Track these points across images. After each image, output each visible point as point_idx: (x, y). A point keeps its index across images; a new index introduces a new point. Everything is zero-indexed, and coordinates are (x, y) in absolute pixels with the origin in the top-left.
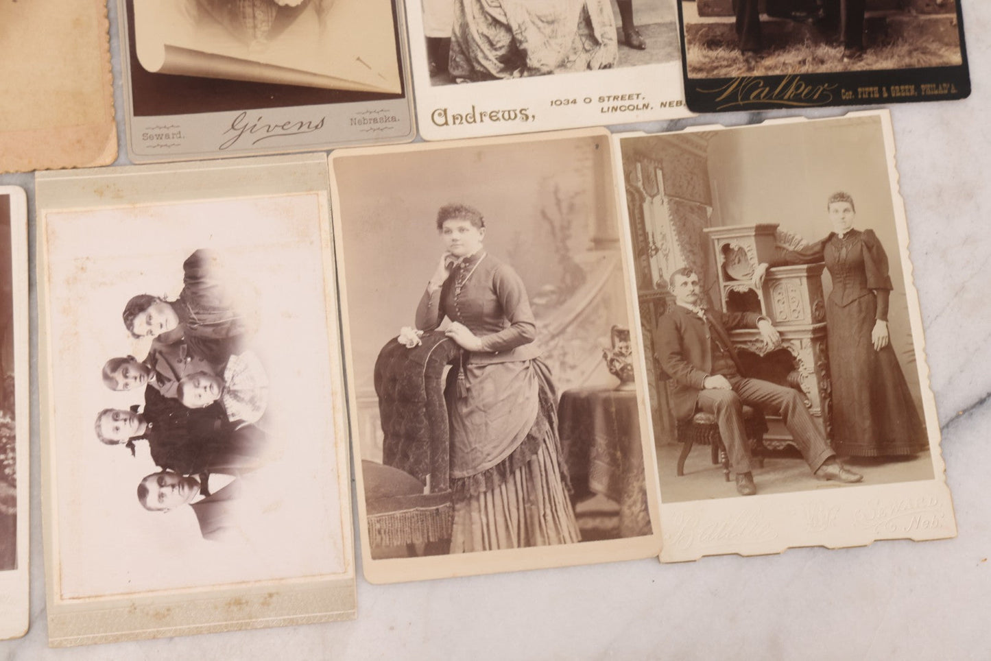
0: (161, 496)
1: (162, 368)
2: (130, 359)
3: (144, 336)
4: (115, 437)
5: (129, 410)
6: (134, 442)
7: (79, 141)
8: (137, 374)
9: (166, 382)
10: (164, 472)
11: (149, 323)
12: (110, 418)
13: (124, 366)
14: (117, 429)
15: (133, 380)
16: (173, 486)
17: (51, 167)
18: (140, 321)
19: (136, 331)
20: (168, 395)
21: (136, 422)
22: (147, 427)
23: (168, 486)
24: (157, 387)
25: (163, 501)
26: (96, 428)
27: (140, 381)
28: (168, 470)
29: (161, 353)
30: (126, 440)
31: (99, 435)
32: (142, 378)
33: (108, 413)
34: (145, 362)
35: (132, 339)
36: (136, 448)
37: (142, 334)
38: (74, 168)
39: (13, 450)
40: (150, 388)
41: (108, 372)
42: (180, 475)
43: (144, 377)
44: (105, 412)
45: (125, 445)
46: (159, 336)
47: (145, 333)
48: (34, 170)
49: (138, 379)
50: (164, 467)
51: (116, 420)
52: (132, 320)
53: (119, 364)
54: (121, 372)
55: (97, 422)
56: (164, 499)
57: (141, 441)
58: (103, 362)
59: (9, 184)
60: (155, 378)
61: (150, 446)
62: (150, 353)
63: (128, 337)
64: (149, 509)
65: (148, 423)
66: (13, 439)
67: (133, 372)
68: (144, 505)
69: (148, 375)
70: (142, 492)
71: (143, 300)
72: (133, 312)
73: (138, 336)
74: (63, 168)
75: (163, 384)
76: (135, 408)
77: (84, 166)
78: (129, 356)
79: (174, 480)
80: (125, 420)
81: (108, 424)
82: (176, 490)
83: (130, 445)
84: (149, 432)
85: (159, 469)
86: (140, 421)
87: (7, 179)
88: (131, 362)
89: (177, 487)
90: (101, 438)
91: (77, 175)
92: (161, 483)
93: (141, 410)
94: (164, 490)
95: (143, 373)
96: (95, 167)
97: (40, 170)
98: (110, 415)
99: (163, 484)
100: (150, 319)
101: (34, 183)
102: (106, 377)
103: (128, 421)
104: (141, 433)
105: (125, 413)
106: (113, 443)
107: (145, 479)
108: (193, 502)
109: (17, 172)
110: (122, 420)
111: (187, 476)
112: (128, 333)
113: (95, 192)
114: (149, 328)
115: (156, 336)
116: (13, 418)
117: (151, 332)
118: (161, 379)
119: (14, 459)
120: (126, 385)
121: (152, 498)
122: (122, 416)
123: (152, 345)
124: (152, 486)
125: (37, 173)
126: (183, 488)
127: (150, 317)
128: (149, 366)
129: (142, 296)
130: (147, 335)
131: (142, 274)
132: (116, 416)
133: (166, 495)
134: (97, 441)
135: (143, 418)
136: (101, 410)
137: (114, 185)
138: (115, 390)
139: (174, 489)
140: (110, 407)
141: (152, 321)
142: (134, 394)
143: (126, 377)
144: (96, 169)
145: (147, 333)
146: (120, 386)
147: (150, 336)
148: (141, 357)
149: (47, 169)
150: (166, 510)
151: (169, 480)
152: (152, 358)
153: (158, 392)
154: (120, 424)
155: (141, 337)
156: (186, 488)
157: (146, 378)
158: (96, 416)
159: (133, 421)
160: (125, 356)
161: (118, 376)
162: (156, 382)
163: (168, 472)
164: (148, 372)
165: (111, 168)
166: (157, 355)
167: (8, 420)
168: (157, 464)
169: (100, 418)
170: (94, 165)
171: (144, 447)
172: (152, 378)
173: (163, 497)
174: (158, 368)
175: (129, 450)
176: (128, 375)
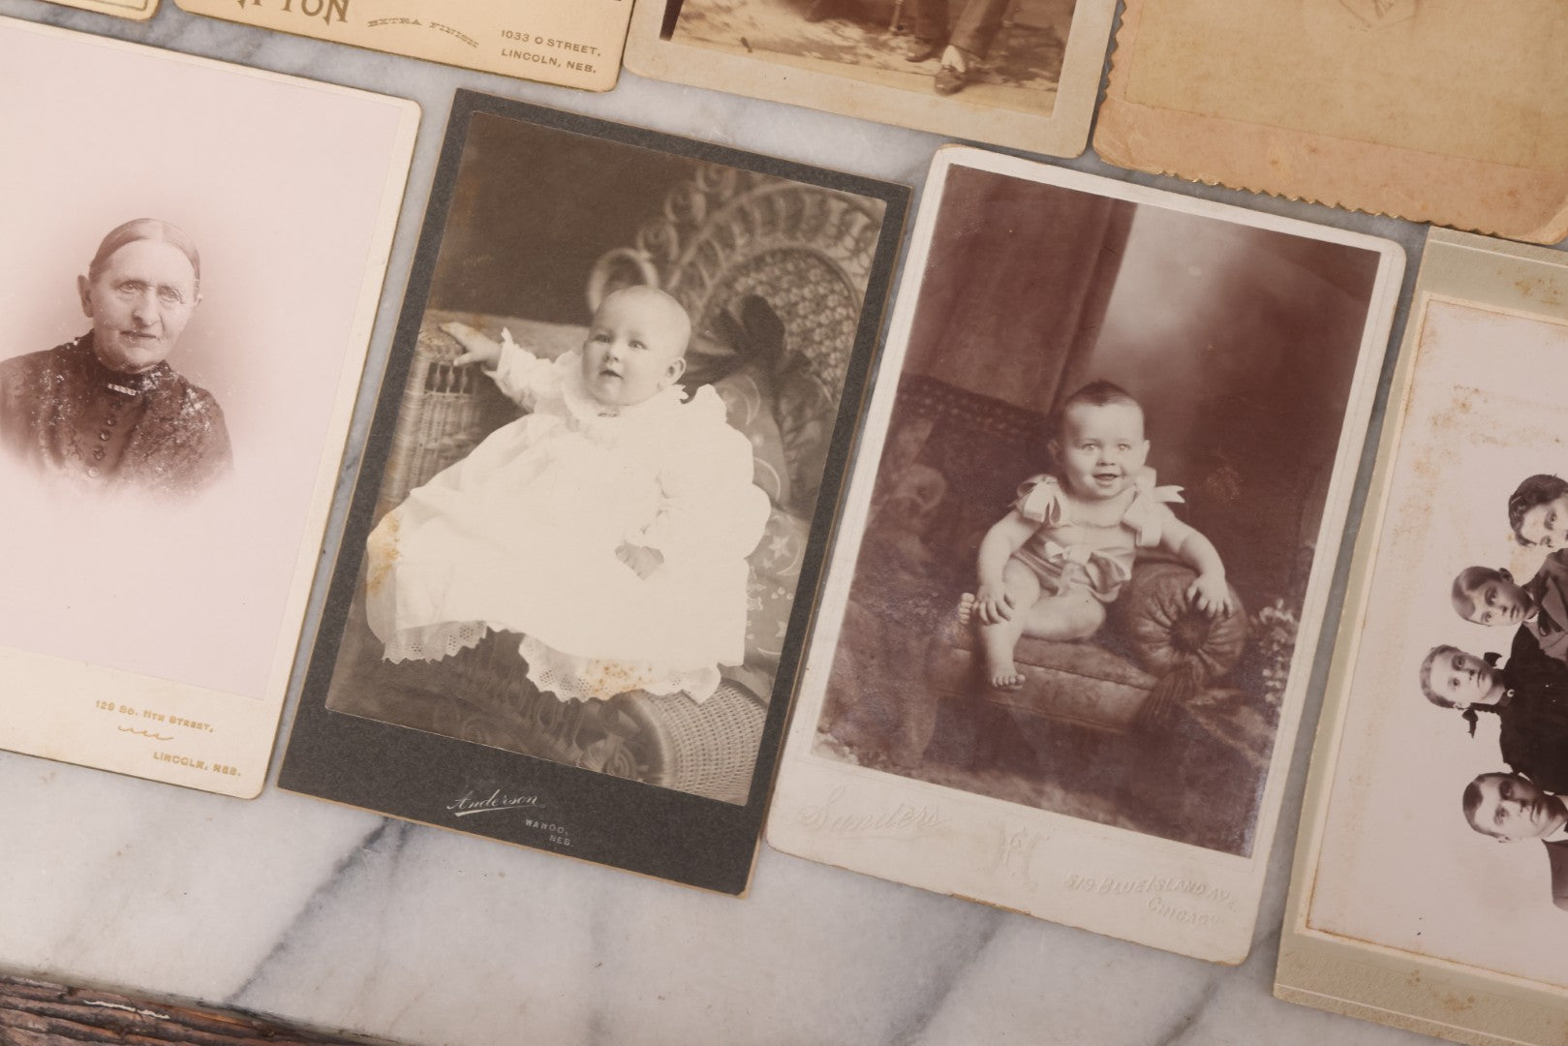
0: (1501, 813)
1: (1552, 604)
2: (1503, 576)
3: (1535, 544)
4: (1449, 696)
5: (1482, 657)
6: (1477, 712)
7: (1512, 193)
8: (1509, 604)
9: (1553, 630)
10: (1513, 776)
11: (1548, 526)
12: (1449, 663)
13: (1492, 583)
14: (1456, 683)
15: (1500, 612)
16: (1524, 803)
17: (1455, 224)
18: (1535, 518)
19: (1525, 532)
20: (1551, 653)
21: (1488, 682)
22: (1505, 694)
23: (1515, 800)
24: (1536, 634)
25: (1501, 822)
26: (1422, 671)
27: (1512, 616)
28: (1521, 774)
29: (1556, 579)
30: (1466, 705)
31: (1425, 685)
32: (1515, 613)
33: (1447, 653)
34: (1526, 587)
35: (1515, 544)
36: (1478, 723)
37: (1534, 540)
38: (1493, 235)
39: (1286, 667)
40: (1523, 632)
41: (1464, 585)
42: (1538, 787)
43: (1518, 612)
44: (1444, 650)
45: (1462, 712)
46: (1561, 551)
47: (1537, 540)
48: (1428, 223)
49: (1508, 612)
50: (1516, 768)
51: (1457, 668)
52: (1523, 512)
53: (1482, 579)
54: (1484, 591)
55: (1426, 661)
56: (1505, 819)
57: (1489, 713)
58: (1459, 568)
59: (1380, 235)
60: (1535, 619)
61: (1502, 726)
62: (1537, 576)
63: (1510, 538)
64: (1476, 828)
65: (1507, 689)
66: (1289, 648)
67: (1502, 599)
68: (1470, 818)
69: (1526, 611)
70: (1472, 798)
71: (1548, 485)
72: (1527, 500)
73: (1524, 542)
74: (1476, 232)
75: (1548, 632)
76: (1492, 658)
77: (1509, 237)
78: (1503, 570)
79: (1528, 796)
80: (1472, 673)
81: (1442, 671)
82: (1527, 812)
83: (1470, 715)
84: (1505, 704)
85: (1507, 769)
86: (1496, 682)
87: (1379, 225)
88: (1504, 580)
89: (1530, 807)
90: (1427, 690)
91: (1495, 249)
92: (1505, 793)
93: (1501, 664)
94: (1507, 805)
95: (1518, 605)
96: (1527, 243)
97: (1436, 225)
98: (1451, 656)
99: (1508, 794)
100: (1553, 520)
101: (1423, 244)
102: (1458, 593)
103: (1476, 675)
104: (1493, 701)
105: (1474, 660)
106: (1444, 703)
107: (1481, 778)
108: (1550, 839)
109: (1400, 218)
110: (1467, 670)
111: (1551, 794)
112: (1511, 532)
113: (1517, 284)
114: (1546, 533)
115: (1556, 550)
116: (1297, 616)
117: (1548, 541)
118: (1545, 622)
119: (1284, 681)
120: (1487, 616)
121: (1485, 813)
122: (1468, 665)
123: (1546, 563)
124: (1490, 794)
125: (1432, 229)
126: (1539, 812)
127: (1553, 516)
128: (1532, 596)
129: (1549, 478)
130: (1541, 544)
131: (1557, 441)
132: (1459, 660)
133: (1508, 814)
134: (1420, 692)
135: (1500, 679)
136: (1437, 644)
137: (1551, 280)
138: (1467, 619)
139: (1524, 809)
140: (1452, 644)
141: (1555, 524)
142: (1498, 635)
143: (1490, 603)
144: (1529, 246)
145: (1542, 540)
146: (1477, 615)
147: (1545, 547)
148: (1522, 579)
149: (1449, 227)
150: (1503, 839)
151: (1519, 792)
152: (1540, 583)
153: (1537, 643)
154: (1463, 676)
155: (1530, 545)
156: (1544, 814)
157: (1522, 614)
158: (1427, 652)
159: (1483, 679)
160: (1497, 568)
161: (1478, 598)
162: (1537, 627)
163: (1521, 779)
164: (1527, 604)
165: (1555, 251)
166: (1550, 582)
167: (1288, 617)
168: (1506, 760)
169: (1431, 657)
170: (1526, 240)
171: (1491, 725)
172: (1531, 617)
173: (1503, 815)
174: (1545, 604)
175: (1467, 723)
176: (1493, 600)
